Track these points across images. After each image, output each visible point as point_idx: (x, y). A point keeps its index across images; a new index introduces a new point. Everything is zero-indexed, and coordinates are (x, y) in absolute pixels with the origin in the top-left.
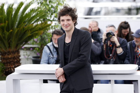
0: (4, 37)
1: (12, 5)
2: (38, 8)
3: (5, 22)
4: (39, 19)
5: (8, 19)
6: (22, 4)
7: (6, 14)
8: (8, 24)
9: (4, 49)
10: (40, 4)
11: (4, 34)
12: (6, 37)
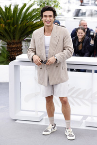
0: (10, 31)
1: (18, 6)
2: (38, 9)
3: (11, 19)
4: (38, 18)
5: (13, 17)
6: (25, 5)
7: (12, 12)
8: (14, 21)
9: (9, 41)
10: (39, 6)
11: (10, 28)
12: (12, 31)
